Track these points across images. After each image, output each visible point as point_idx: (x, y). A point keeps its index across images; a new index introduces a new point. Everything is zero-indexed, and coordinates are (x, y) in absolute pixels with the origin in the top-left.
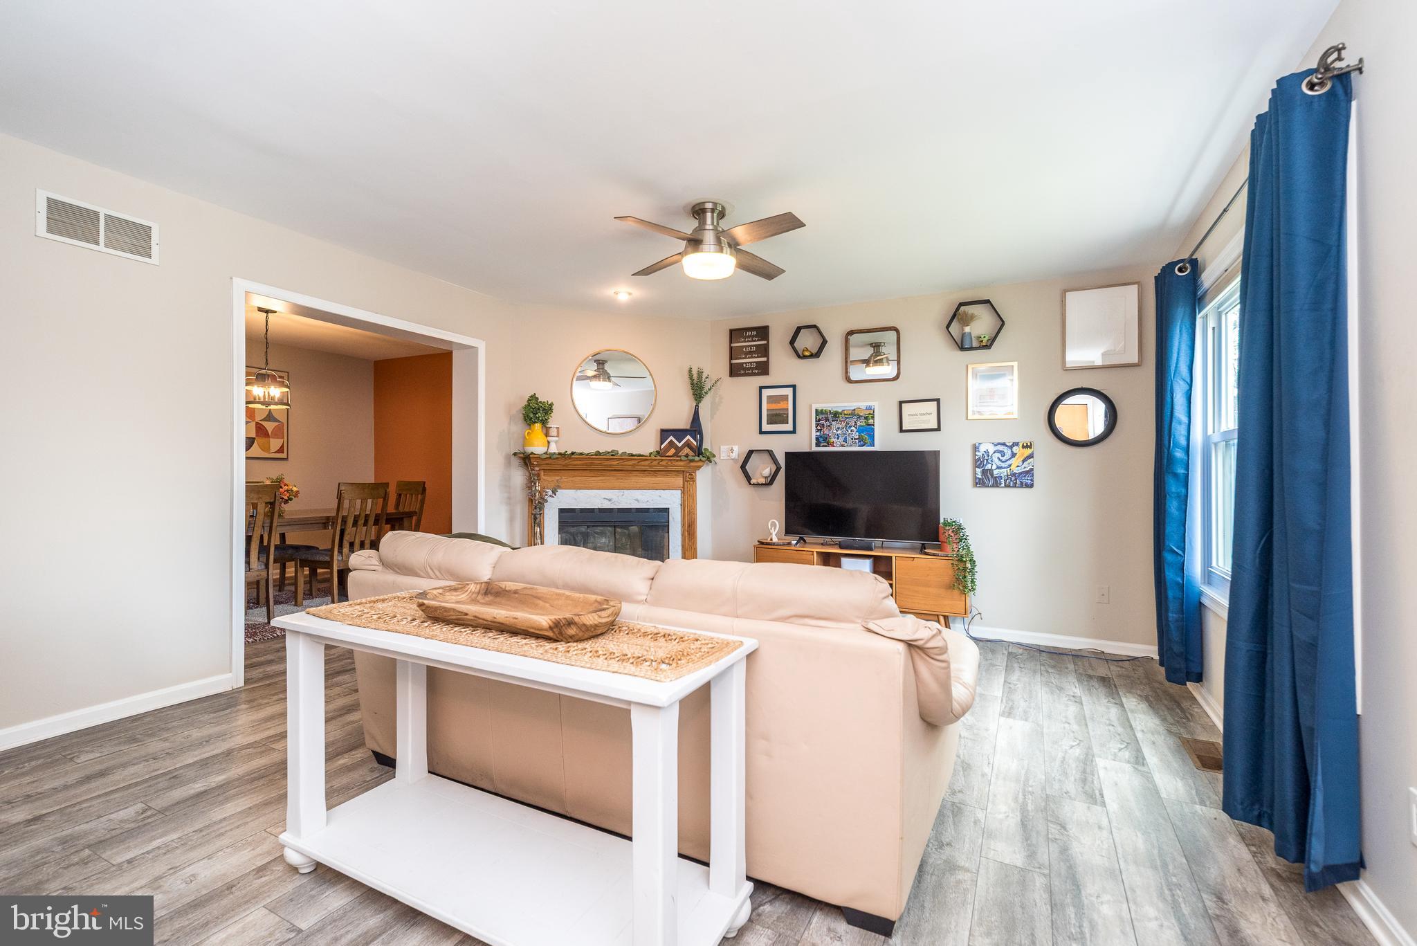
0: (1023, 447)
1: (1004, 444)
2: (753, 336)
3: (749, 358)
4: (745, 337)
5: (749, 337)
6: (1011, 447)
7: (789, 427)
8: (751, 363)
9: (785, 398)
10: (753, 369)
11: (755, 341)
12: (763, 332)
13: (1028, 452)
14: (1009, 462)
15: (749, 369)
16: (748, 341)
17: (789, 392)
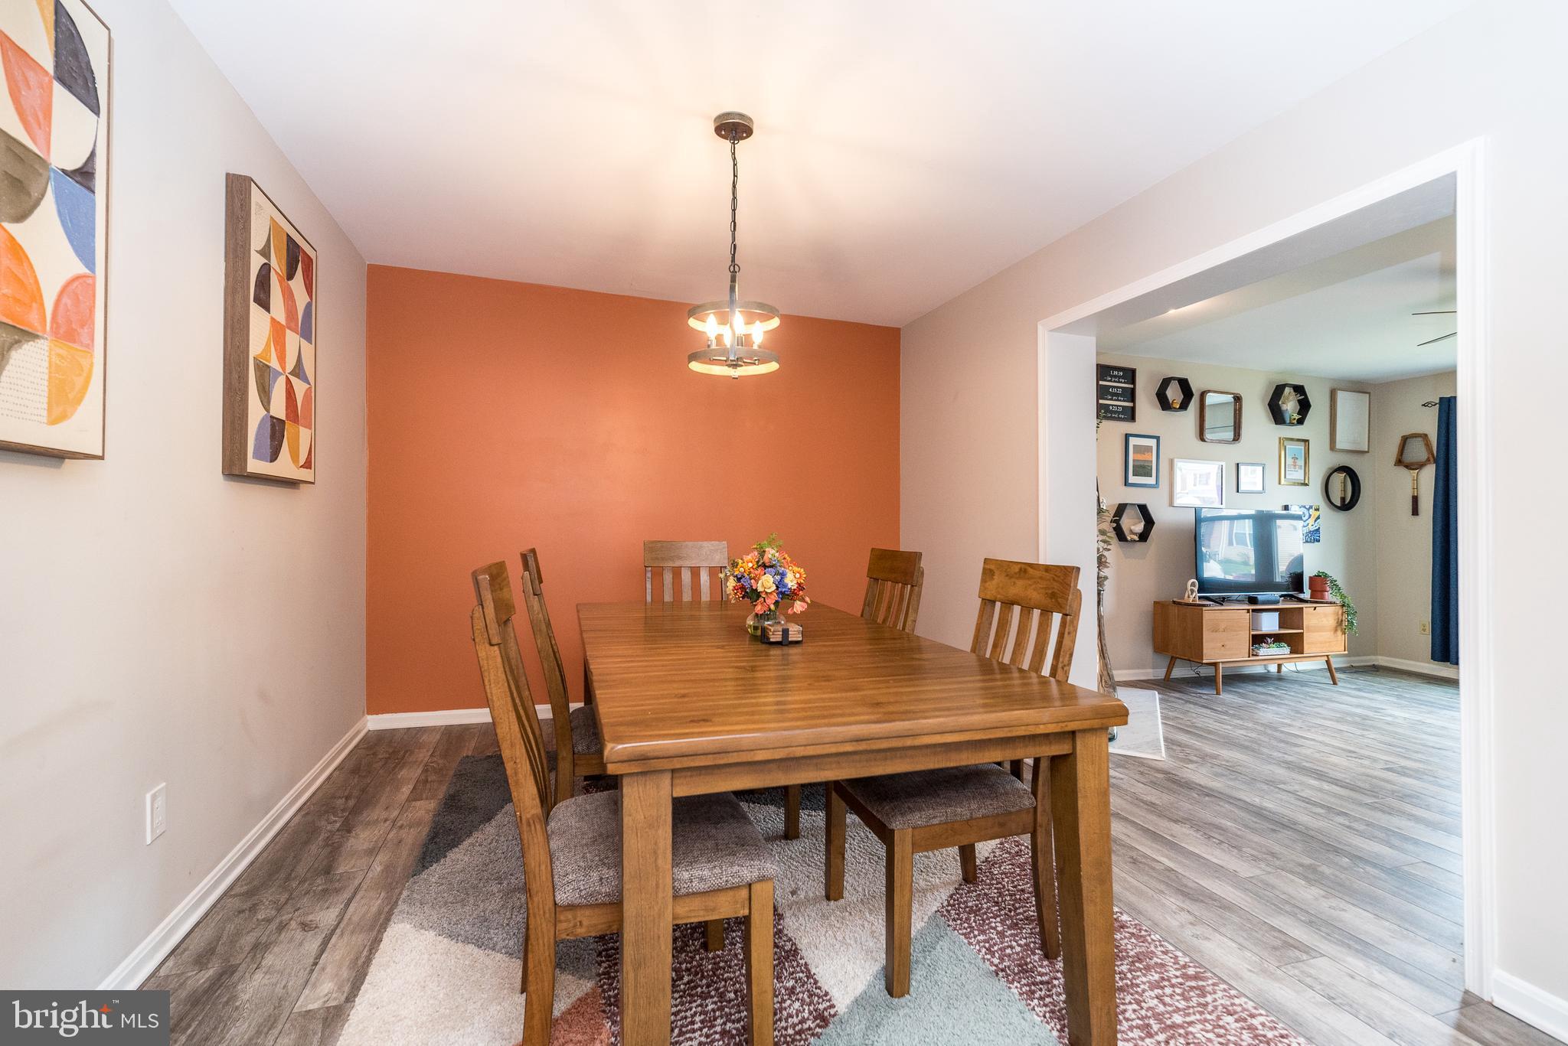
0: (1315, 510)
1: (1305, 507)
2: (1120, 377)
3: (1115, 400)
4: (1112, 376)
5: (1115, 376)
6: (1308, 509)
7: (1151, 481)
8: (1117, 406)
9: (1149, 449)
10: (1119, 413)
11: (1121, 382)
12: (1130, 375)
13: (1317, 513)
14: (1307, 522)
15: (1115, 412)
16: (1115, 382)
17: (1152, 443)
